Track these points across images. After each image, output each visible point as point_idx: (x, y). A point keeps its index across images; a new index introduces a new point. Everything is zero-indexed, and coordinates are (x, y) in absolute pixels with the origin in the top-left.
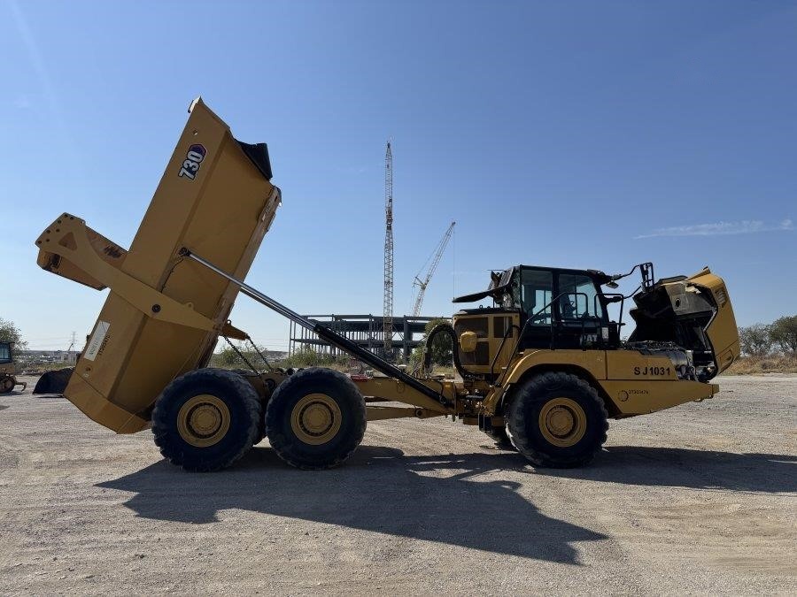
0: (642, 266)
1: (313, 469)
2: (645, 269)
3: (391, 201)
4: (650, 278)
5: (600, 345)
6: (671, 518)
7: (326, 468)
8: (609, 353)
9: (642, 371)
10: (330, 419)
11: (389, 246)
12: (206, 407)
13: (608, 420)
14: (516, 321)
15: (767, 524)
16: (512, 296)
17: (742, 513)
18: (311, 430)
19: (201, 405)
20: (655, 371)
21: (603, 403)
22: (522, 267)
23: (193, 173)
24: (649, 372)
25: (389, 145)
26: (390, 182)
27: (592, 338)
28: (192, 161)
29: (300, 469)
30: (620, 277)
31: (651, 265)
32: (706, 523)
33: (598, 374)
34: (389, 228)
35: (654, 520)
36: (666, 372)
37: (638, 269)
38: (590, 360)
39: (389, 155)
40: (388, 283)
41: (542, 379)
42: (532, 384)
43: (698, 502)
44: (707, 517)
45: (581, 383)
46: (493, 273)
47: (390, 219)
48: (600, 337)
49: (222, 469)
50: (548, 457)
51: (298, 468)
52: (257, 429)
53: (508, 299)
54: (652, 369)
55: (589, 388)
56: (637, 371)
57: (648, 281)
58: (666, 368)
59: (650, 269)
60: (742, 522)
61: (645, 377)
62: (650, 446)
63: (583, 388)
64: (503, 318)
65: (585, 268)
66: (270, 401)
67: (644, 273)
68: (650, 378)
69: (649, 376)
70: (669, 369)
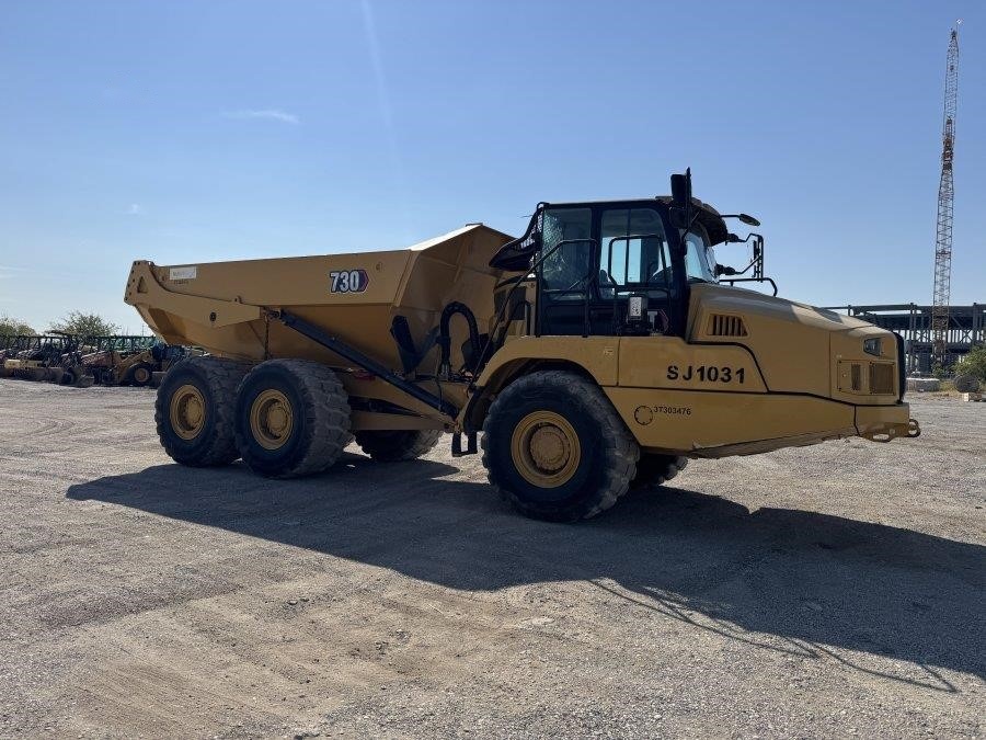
3: (949, 122)
9: (682, 372)
11: (945, 196)
14: (532, 293)
19: (190, 396)
20: (707, 374)
23: (338, 289)
24: (696, 375)
25: (954, 35)
28: (349, 280)
34: (948, 166)
36: (735, 376)
38: (592, 353)
40: (943, 254)
47: (948, 153)
54: (702, 370)
56: (672, 373)
58: (736, 370)
61: (686, 384)
68: (696, 388)
69: (695, 383)
70: (741, 372)
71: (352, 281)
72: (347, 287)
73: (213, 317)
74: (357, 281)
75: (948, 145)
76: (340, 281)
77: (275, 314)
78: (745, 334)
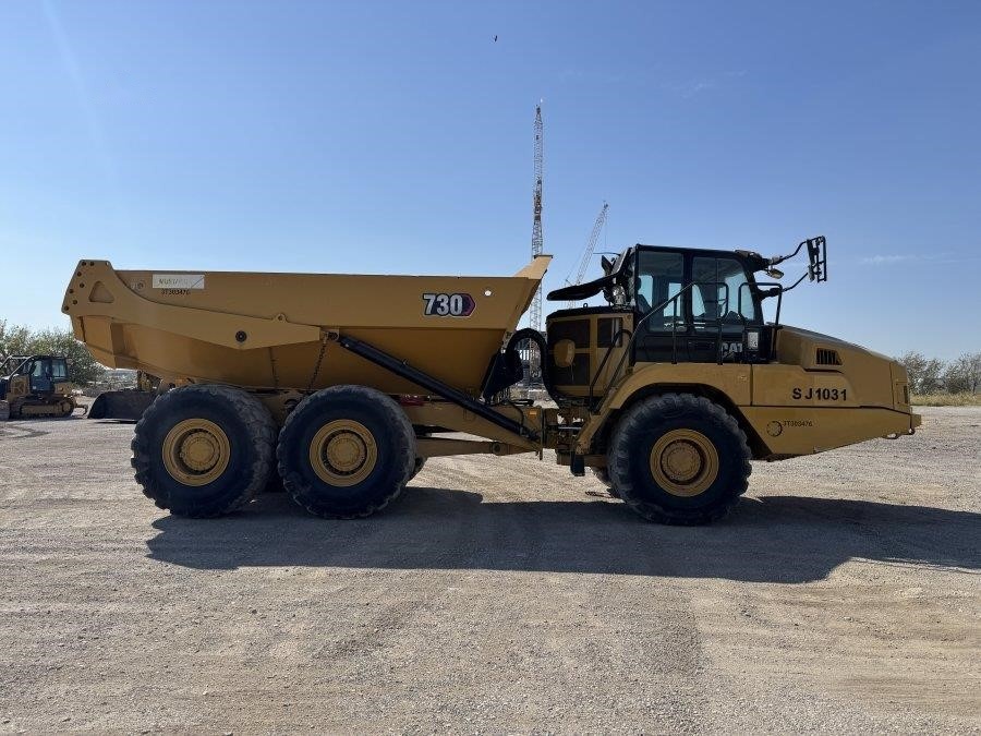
0: (809, 242)
1: (339, 518)
2: (815, 246)
3: (540, 182)
4: (821, 259)
5: (746, 357)
6: (810, 605)
7: (358, 518)
8: (757, 367)
9: (804, 393)
10: (362, 453)
11: (537, 241)
12: (202, 434)
13: (751, 462)
14: (628, 324)
15: (955, 621)
16: (626, 288)
17: (921, 602)
18: (338, 468)
19: (196, 431)
20: (822, 394)
21: (744, 438)
22: (640, 248)
23: (434, 311)
24: (815, 395)
26: (539, 158)
27: (735, 348)
28: (449, 304)
29: (323, 518)
30: (781, 260)
31: (824, 240)
32: (861, 614)
33: (739, 397)
34: (538, 218)
35: (782, 606)
36: (841, 396)
37: (805, 246)
38: (728, 378)
39: (539, 124)
41: (658, 402)
42: (643, 410)
43: (858, 582)
44: (865, 605)
45: (712, 408)
46: (603, 258)
47: (538, 208)
48: (745, 344)
49: (222, 516)
50: (661, 509)
51: (320, 516)
52: (266, 465)
53: (620, 293)
54: (819, 391)
55: (725, 416)
56: (797, 394)
57: (818, 263)
58: (840, 391)
59: (821, 246)
60: (917, 617)
61: (808, 402)
62: (826, 497)
63: (716, 417)
64: (610, 319)
65: (732, 249)
66: (283, 430)
67: (813, 252)
68: (816, 404)
69: (815, 401)
70: (844, 392)
71: (453, 305)
72: (446, 311)
73: (241, 337)
74: (460, 304)
75: (538, 199)
76: (437, 304)
77: (331, 336)
78: (838, 363)
